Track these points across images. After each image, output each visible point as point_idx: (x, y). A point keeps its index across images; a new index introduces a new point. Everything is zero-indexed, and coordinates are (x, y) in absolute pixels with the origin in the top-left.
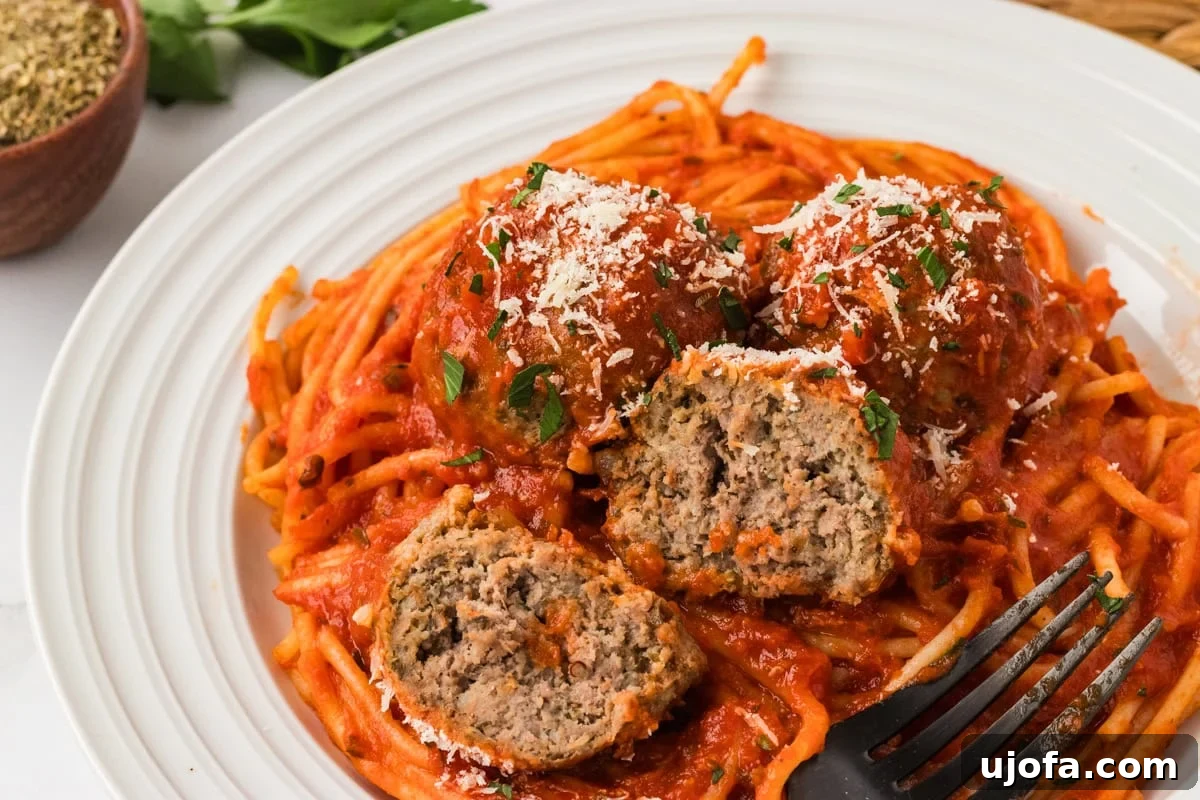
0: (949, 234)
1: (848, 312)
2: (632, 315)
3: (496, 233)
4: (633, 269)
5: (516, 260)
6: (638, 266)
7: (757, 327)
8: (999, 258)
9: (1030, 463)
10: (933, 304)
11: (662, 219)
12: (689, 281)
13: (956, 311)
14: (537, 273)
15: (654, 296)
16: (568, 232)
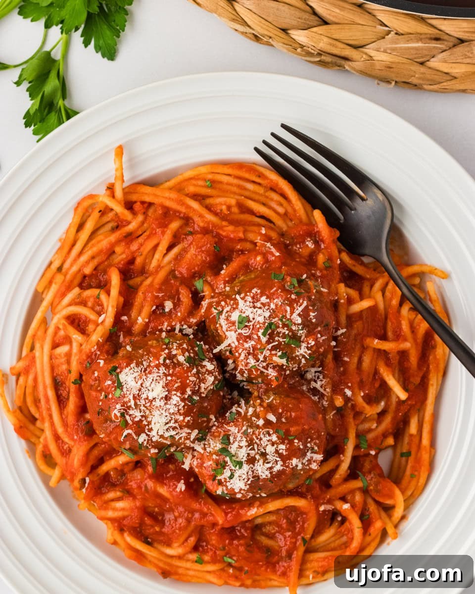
0: (294, 328)
1: (268, 370)
2: (191, 422)
3: (119, 415)
4: (182, 409)
5: (134, 423)
6: (184, 407)
7: (228, 375)
8: (314, 321)
9: (346, 359)
10: (298, 351)
11: (180, 382)
12: (201, 393)
13: (308, 350)
14: (145, 423)
15: (195, 411)
16: (148, 405)
